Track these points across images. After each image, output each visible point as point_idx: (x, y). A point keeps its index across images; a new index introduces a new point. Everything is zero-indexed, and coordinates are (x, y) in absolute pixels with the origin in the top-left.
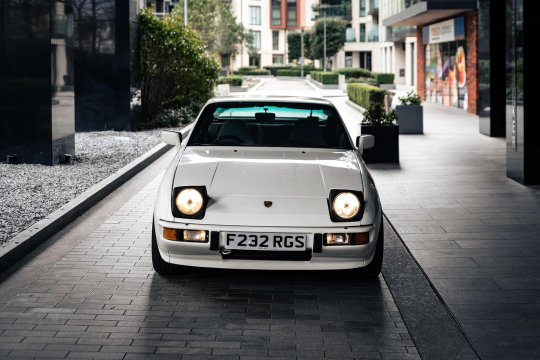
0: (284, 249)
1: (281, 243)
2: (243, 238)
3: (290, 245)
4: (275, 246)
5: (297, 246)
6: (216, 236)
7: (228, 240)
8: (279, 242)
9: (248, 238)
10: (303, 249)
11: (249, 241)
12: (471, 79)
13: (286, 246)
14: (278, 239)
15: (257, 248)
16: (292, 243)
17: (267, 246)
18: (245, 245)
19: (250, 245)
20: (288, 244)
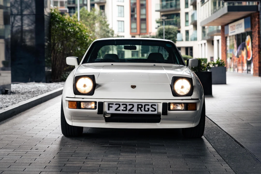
0: (144, 112)
1: (142, 109)
2: (118, 106)
3: (147, 110)
4: (138, 111)
5: (152, 111)
6: (101, 105)
7: (109, 107)
8: (140, 108)
9: (121, 105)
10: (156, 113)
11: (122, 108)
12: (255, 55)
13: (145, 110)
14: (140, 106)
15: (127, 112)
16: (148, 109)
17: (133, 111)
18: (119, 110)
19: (123, 110)
20: (146, 109)
